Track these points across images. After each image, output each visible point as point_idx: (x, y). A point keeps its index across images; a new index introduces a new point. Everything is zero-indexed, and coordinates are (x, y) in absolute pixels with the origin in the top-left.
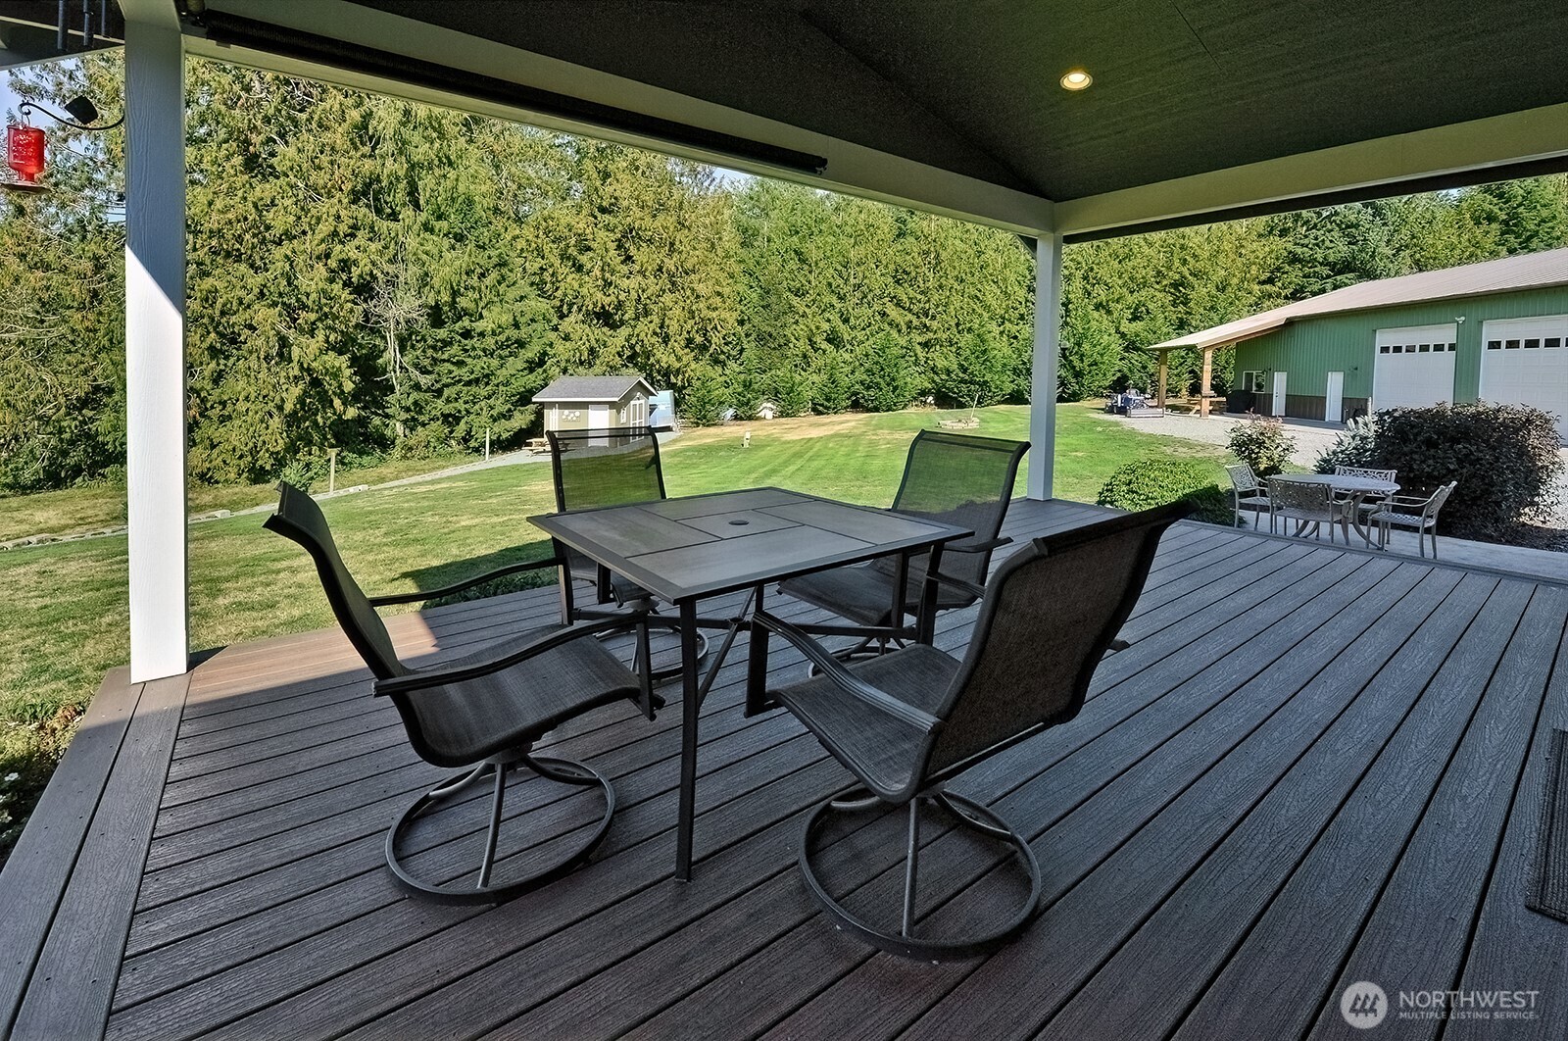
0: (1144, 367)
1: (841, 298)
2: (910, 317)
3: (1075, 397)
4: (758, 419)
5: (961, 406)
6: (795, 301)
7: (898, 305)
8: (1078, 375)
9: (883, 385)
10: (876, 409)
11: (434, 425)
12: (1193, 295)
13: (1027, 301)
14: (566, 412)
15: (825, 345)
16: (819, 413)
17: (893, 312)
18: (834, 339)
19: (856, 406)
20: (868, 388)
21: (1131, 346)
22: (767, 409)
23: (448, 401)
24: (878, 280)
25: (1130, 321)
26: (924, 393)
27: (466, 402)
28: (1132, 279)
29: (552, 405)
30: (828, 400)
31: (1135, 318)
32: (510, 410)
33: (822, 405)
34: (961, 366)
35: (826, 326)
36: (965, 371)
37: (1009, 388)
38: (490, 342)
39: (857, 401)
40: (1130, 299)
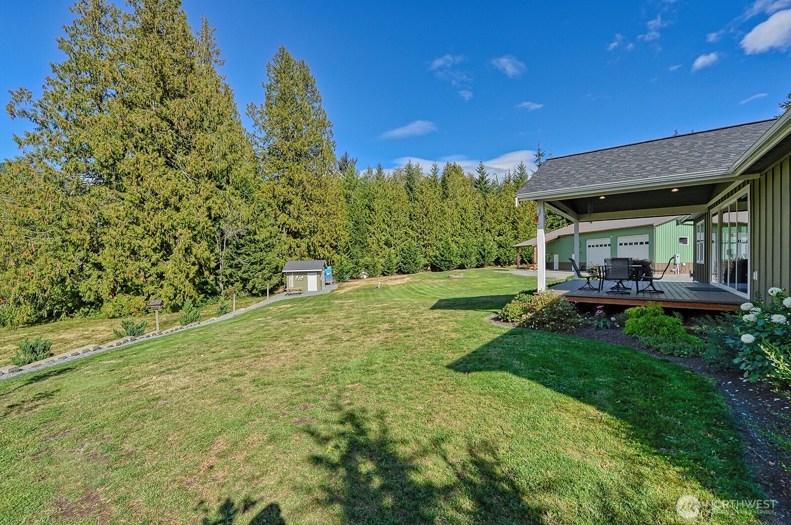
0: (506, 254)
1: (389, 226)
2: (417, 234)
3: (482, 266)
4: (360, 278)
5: (441, 270)
6: (370, 227)
7: (412, 229)
8: (483, 257)
9: (411, 262)
10: (408, 273)
11: (237, 284)
12: (519, 227)
13: (461, 228)
14: (297, 276)
15: (384, 246)
16: (385, 275)
17: (411, 232)
18: (387, 243)
19: (400, 272)
20: (405, 264)
21: (500, 246)
22: (364, 274)
23: (244, 272)
24: (404, 219)
25: (498, 236)
26: (426, 266)
27: (252, 273)
28: (497, 219)
29: (290, 274)
30: (388, 269)
31: (499, 235)
32: (271, 276)
33: (386, 272)
34: (441, 254)
35: (383, 238)
36: (443, 256)
37: (459, 263)
38: (262, 245)
39: (400, 270)
40: (498, 227)
